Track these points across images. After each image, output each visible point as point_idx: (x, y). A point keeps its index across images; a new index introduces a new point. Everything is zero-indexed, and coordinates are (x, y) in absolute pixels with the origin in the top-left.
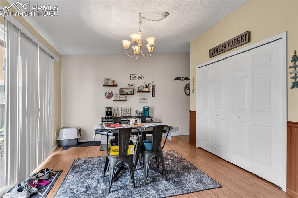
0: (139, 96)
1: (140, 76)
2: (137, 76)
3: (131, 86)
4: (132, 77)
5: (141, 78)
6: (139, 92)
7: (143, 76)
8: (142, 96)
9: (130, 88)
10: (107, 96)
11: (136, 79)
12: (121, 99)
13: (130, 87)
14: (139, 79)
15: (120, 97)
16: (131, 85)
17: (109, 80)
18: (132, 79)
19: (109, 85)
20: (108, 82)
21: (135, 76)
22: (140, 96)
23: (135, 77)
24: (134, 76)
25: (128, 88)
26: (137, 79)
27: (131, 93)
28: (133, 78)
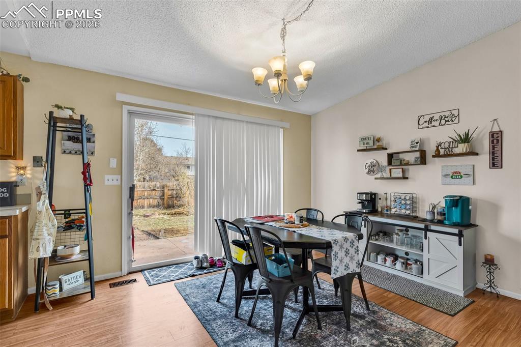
0: (443, 167)
1: (447, 114)
2: (437, 117)
3: (415, 144)
4: (421, 121)
5: (448, 119)
6: (437, 155)
7: (456, 112)
8: (452, 166)
9: (414, 149)
10: (367, 170)
11: (434, 123)
12: (393, 176)
13: (413, 147)
14: (443, 122)
15: (390, 172)
16: (416, 141)
17: (369, 138)
18: (423, 126)
19: (370, 148)
20: (367, 144)
21: (432, 118)
22: (447, 166)
23: (431, 120)
24: (427, 118)
25: (410, 150)
26: (437, 123)
27: (416, 161)
28: (426, 124)
